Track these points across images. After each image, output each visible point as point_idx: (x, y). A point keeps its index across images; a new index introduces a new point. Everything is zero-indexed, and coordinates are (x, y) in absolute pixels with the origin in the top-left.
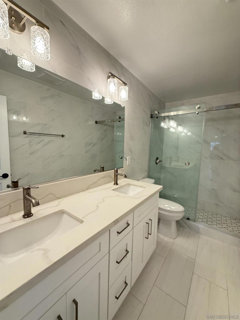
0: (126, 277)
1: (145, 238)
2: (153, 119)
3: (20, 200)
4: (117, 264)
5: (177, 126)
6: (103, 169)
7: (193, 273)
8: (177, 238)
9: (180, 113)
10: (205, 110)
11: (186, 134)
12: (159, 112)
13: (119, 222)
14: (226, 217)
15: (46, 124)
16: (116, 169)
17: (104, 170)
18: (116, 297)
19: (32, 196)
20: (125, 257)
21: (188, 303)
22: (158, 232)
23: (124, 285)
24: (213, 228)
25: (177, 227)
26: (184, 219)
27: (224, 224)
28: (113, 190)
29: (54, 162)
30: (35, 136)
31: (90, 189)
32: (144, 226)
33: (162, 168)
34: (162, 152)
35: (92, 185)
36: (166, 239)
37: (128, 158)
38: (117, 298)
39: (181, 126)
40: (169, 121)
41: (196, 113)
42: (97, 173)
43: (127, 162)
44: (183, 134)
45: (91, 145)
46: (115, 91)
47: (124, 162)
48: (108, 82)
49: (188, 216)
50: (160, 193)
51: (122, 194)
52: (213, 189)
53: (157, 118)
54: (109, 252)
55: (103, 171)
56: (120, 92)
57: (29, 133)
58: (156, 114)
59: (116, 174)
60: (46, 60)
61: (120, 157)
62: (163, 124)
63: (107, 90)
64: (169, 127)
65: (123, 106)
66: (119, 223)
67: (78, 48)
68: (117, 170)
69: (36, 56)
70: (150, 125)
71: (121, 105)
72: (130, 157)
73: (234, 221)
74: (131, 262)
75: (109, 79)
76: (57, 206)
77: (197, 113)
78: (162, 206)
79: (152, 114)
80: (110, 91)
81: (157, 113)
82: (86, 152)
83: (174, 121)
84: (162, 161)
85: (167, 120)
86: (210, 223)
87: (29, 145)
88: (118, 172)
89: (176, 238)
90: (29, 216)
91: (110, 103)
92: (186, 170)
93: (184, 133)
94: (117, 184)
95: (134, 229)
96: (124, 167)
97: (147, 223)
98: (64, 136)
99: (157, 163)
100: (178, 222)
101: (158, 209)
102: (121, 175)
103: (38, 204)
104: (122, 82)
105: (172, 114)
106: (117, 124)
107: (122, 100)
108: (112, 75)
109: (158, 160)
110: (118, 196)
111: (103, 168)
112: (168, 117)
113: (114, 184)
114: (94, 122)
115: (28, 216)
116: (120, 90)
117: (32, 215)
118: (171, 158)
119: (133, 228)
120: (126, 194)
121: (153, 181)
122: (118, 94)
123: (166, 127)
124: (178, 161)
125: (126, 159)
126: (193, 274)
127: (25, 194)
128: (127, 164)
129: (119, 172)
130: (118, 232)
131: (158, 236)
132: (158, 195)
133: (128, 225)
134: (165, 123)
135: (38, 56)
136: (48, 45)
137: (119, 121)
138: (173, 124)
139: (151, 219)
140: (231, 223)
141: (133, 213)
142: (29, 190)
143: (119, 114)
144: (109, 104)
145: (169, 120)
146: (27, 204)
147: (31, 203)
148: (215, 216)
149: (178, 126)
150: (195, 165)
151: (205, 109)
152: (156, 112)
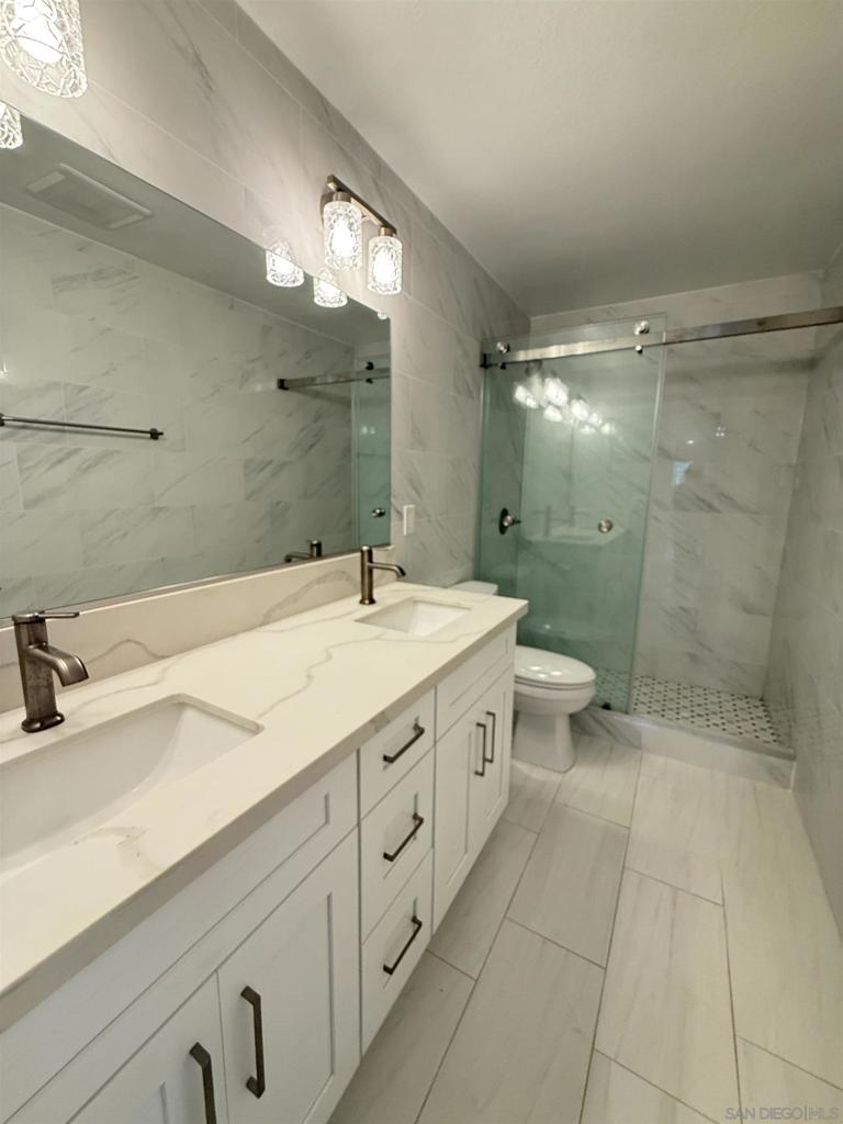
0: (415, 903)
1: (472, 775)
2: (488, 371)
3: (8, 665)
4: (387, 861)
5: (569, 402)
6: (317, 552)
7: (624, 867)
8: (573, 770)
9: (580, 348)
10: (664, 341)
11: (598, 429)
12: (512, 347)
13: (388, 722)
14: (719, 692)
15: (85, 388)
16: (365, 548)
17: (324, 552)
18: (386, 969)
19: (54, 649)
20: (412, 839)
21: (611, 958)
22: (513, 757)
23: (411, 929)
24: (681, 728)
25: (573, 738)
26: (593, 708)
27: (714, 716)
28: (357, 621)
29: (125, 534)
30: (42, 434)
31: (275, 621)
32: (470, 735)
33: (522, 545)
34: (521, 490)
35: (280, 606)
36: (538, 775)
37: (408, 510)
38: (389, 971)
39: (581, 401)
40: (543, 381)
41: (634, 348)
42: (297, 563)
43: (403, 525)
44: (587, 430)
45: (268, 470)
46: (353, 254)
47: (394, 523)
48: (325, 216)
49: (605, 697)
50: (520, 623)
51: (391, 634)
52: (682, 608)
53: (503, 367)
54: (359, 825)
55: (320, 555)
56: (371, 260)
57: (15, 420)
58: (501, 352)
59: (367, 564)
60: (70, 95)
61: (374, 512)
62: (521, 394)
63: (323, 247)
64: (544, 404)
65: (382, 317)
66: (389, 726)
67: (198, 62)
68: (370, 552)
69: (22, 75)
70: (479, 394)
71: (376, 313)
72: (412, 506)
73: (742, 704)
74: (431, 854)
75: (329, 204)
76: (155, 683)
77: (639, 348)
78: (522, 670)
79: (487, 352)
80: (337, 252)
81: (502, 348)
82: (249, 497)
83: (559, 380)
84: (519, 522)
85: (535, 379)
86: (672, 715)
87: (21, 471)
88: (374, 560)
89: (570, 769)
90: (47, 723)
91: (336, 306)
92: (598, 549)
93: (592, 426)
94: (372, 602)
95: (438, 744)
96: (392, 541)
97: (479, 725)
98: (162, 434)
99: (503, 529)
100: (574, 719)
101: (513, 678)
102: (385, 568)
103: (80, 675)
104: (377, 222)
105: (554, 351)
106: (359, 390)
107: (380, 292)
108: (341, 188)
109: (509, 518)
110: (377, 638)
111: (319, 545)
112: (540, 368)
113: (362, 602)
114: (274, 385)
115: (42, 725)
116: (370, 251)
117: (59, 718)
118: (548, 512)
119: (435, 742)
120: (406, 631)
121: (494, 587)
122: (365, 269)
123: (531, 403)
124: (570, 521)
125: (400, 514)
126: (626, 871)
127: (25, 640)
128: (405, 533)
129: (378, 556)
130: (386, 758)
131: (512, 768)
132: (512, 632)
133: (420, 731)
134: (528, 387)
135: (29, 72)
136: (74, 27)
137: (369, 381)
138: (554, 390)
139: (492, 711)
140: (735, 710)
141: (433, 692)
142: (38, 625)
143: (368, 351)
144: (331, 306)
145: (543, 377)
146: (38, 678)
147: (50, 676)
148: (686, 693)
149: (574, 401)
150: (628, 532)
151: (665, 334)
152: (499, 345)
